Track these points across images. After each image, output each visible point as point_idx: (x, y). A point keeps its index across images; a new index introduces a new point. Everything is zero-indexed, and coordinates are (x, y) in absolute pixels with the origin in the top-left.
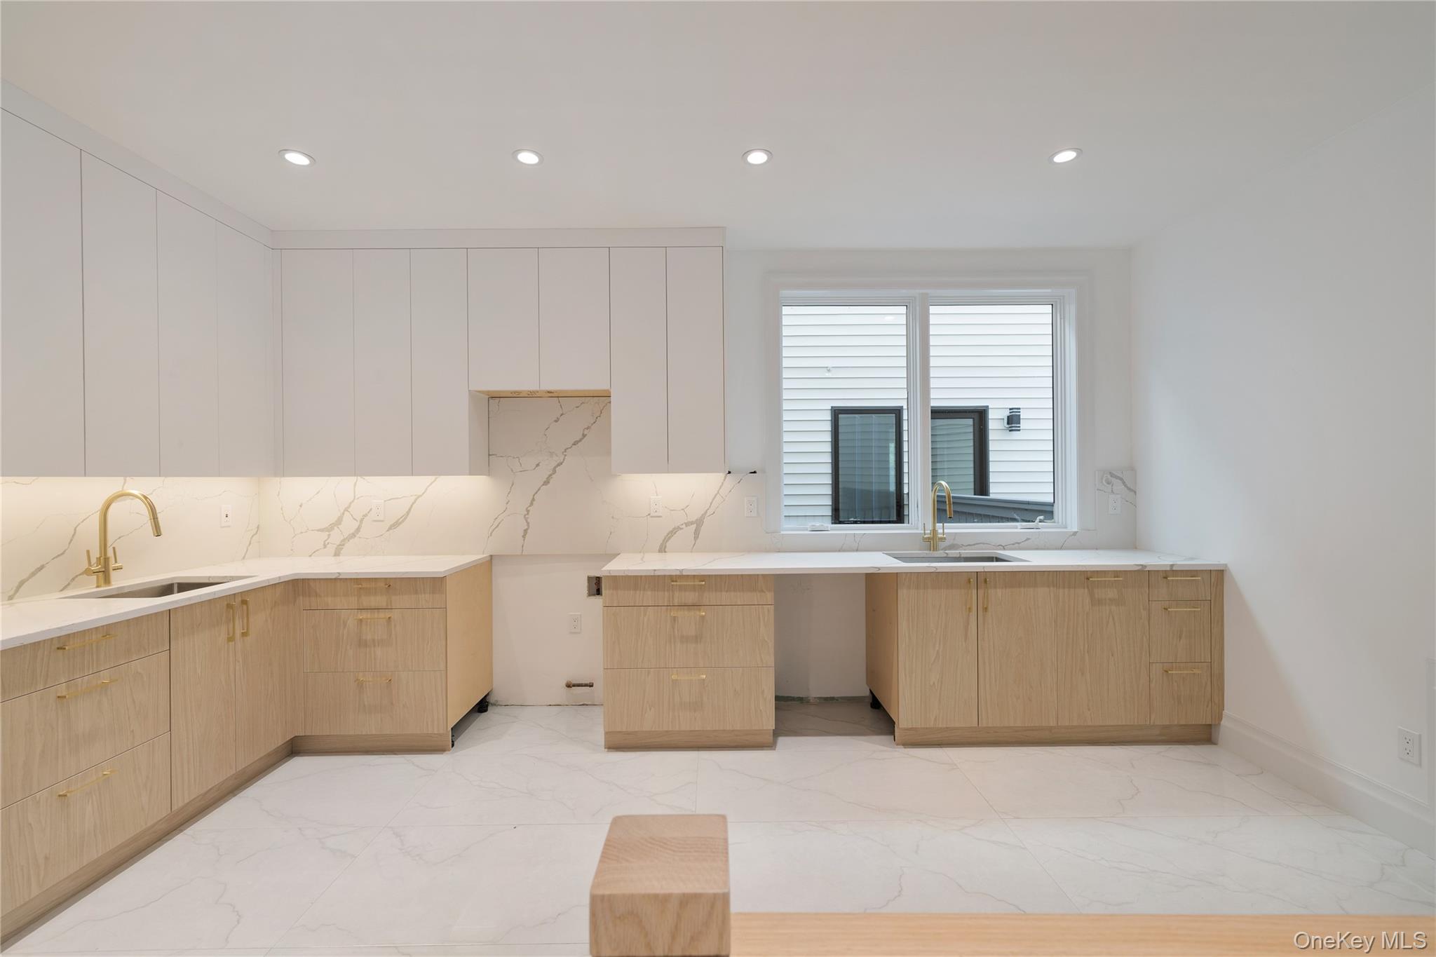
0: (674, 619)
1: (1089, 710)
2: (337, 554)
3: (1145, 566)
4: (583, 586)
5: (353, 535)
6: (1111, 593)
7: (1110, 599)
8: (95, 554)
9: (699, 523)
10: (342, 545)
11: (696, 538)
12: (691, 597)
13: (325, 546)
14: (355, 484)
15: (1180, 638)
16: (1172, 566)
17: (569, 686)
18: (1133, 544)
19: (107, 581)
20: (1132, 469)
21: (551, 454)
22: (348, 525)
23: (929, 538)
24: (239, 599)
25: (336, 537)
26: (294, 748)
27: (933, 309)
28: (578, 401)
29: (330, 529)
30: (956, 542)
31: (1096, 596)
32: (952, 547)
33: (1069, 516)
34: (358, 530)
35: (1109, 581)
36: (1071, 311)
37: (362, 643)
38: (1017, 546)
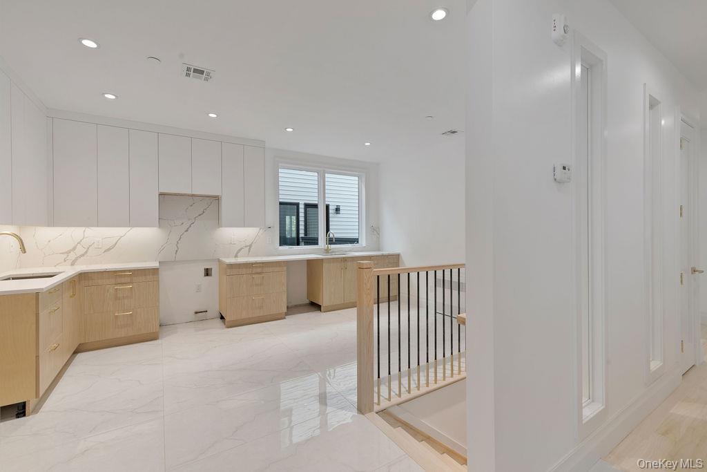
0: (253, 278)
2: (72, 264)
3: (383, 254)
4: (203, 272)
5: (83, 255)
9: (250, 246)
10: (76, 259)
11: (249, 251)
12: (259, 270)
13: (65, 261)
14: (84, 231)
16: (389, 254)
17: (196, 313)
18: (379, 250)
20: (379, 228)
21: (189, 219)
22: (80, 250)
23: (327, 249)
25: (72, 256)
27: (327, 175)
28: (201, 198)
29: (68, 252)
30: (334, 250)
32: (333, 252)
33: (363, 242)
34: (86, 252)
36: (364, 179)
37: (117, 298)
38: (350, 251)
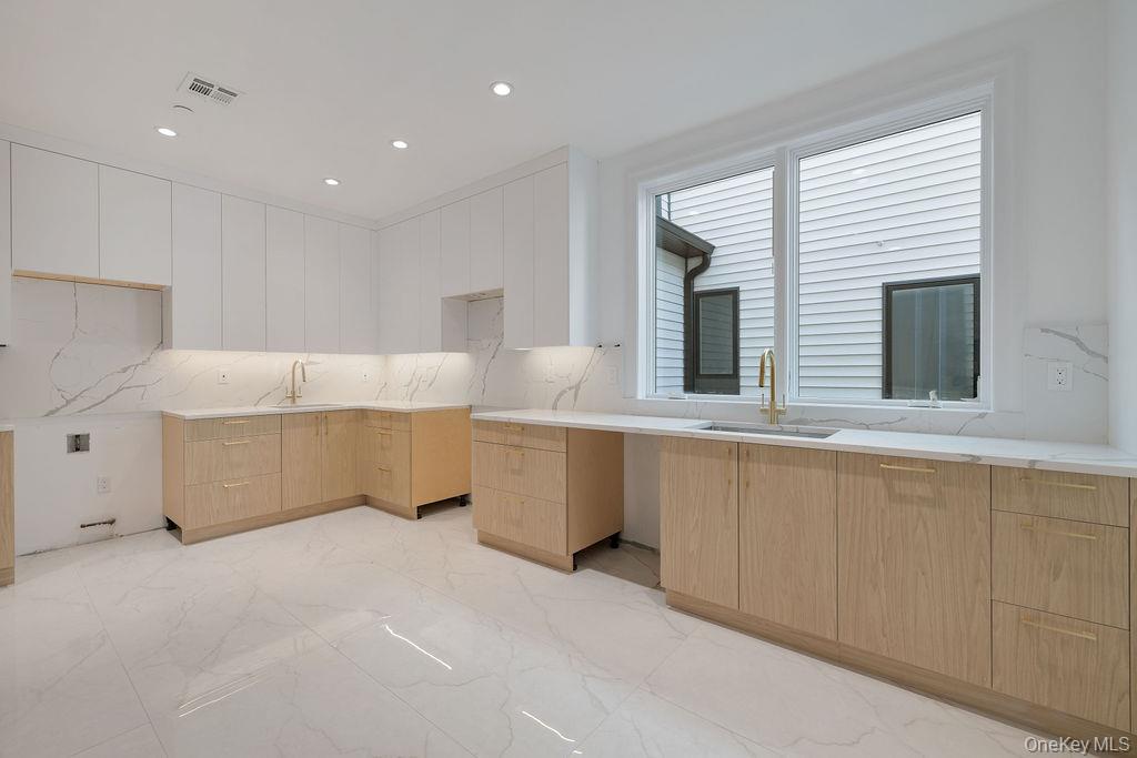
0: (508, 454)
1: (885, 636)
3: (979, 458)
6: (922, 489)
7: (920, 497)
8: (290, 390)
9: (577, 387)
11: (574, 399)
12: (516, 439)
15: (1056, 576)
16: (1034, 462)
18: (1105, 438)
19: (294, 401)
22: (415, 384)
23: (766, 410)
24: (324, 415)
26: (365, 501)
30: (804, 417)
31: (897, 491)
35: (918, 472)
37: (382, 448)
